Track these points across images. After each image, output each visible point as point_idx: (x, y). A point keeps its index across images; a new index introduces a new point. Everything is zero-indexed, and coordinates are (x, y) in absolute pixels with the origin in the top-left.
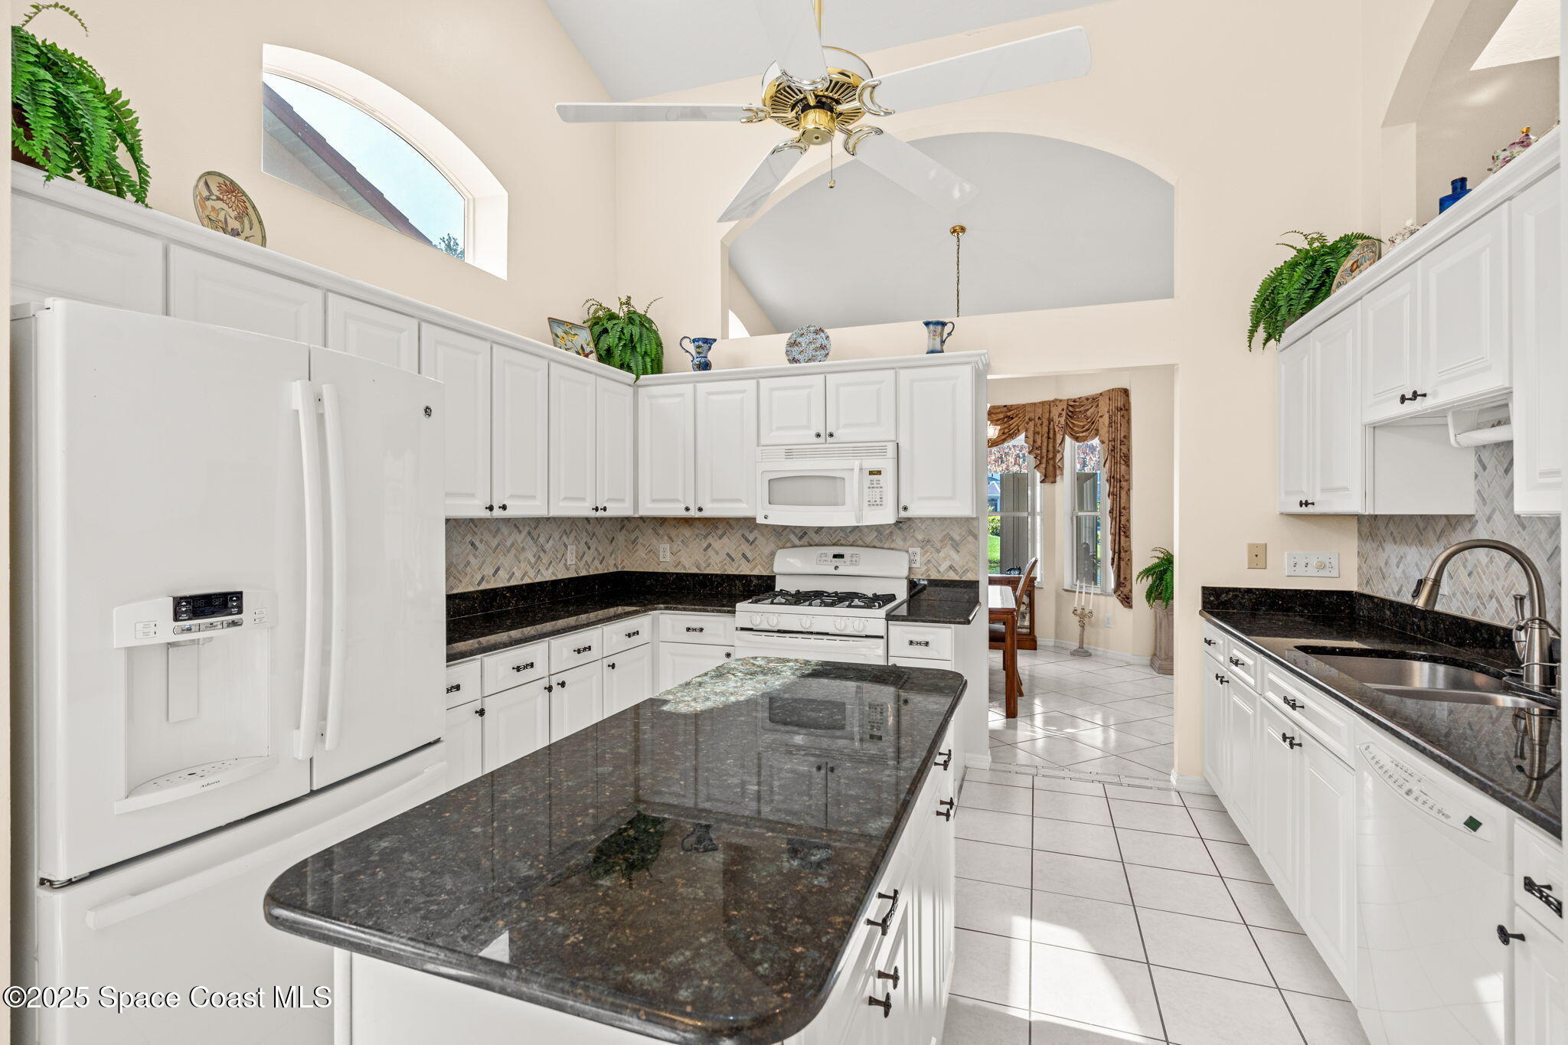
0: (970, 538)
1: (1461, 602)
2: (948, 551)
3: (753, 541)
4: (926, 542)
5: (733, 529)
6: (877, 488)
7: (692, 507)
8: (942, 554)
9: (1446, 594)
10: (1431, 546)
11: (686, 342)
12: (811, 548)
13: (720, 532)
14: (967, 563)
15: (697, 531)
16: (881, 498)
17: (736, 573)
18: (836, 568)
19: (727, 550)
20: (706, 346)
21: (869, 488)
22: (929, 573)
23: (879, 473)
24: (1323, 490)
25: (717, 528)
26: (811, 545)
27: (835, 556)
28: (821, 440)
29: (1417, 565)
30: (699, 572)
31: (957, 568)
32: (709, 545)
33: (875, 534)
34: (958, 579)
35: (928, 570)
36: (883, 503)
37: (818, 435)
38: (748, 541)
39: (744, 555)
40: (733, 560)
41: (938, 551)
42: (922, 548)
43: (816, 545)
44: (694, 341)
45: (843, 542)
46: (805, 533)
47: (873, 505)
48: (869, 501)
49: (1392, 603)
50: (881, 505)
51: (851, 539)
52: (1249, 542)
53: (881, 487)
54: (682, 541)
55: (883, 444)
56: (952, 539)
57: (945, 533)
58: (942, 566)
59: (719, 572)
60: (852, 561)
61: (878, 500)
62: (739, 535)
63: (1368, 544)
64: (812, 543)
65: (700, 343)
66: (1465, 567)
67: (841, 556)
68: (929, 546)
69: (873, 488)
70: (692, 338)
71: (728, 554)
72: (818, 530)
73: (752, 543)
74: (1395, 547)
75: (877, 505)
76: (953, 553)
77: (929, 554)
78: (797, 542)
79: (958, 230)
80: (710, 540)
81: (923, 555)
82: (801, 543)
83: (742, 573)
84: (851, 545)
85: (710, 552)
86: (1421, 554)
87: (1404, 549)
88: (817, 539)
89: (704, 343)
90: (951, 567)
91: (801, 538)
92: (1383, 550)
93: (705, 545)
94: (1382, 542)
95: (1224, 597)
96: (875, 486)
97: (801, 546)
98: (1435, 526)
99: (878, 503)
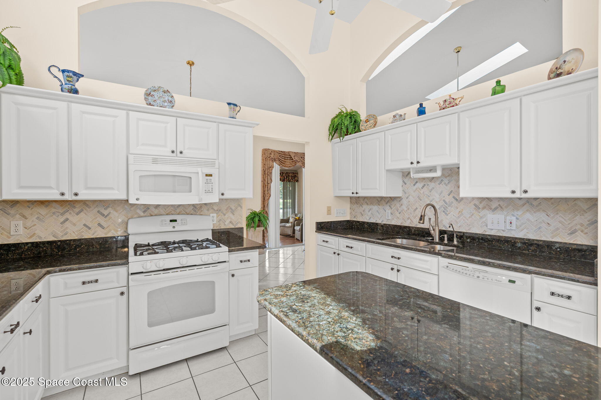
0: (239, 208)
1: (396, 221)
2: (229, 214)
3: (108, 215)
4: (219, 211)
5: (90, 207)
6: (210, 183)
7: (66, 192)
8: (226, 216)
9: (390, 219)
10: (383, 206)
11: (54, 70)
12: (151, 217)
13: (77, 210)
14: (238, 219)
15: (53, 210)
16: (212, 189)
17: (92, 237)
18: (174, 227)
19: (84, 222)
20: (75, 78)
21: (206, 183)
22: (220, 225)
23: (211, 175)
24: (362, 189)
25: (75, 207)
26: (152, 216)
27: (171, 221)
28: (174, 155)
29: (377, 211)
30: (56, 239)
31: (233, 222)
32: (67, 220)
33: (192, 207)
34: (234, 227)
35: (220, 224)
36: (213, 191)
37: (173, 152)
38: (103, 215)
39: (99, 225)
40: (90, 228)
41: (225, 215)
42: (217, 214)
43: (156, 215)
44: (63, 71)
45: (173, 212)
46: (148, 208)
47: (208, 192)
48: (206, 190)
49: (368, 223)
50: (212, 192)
51: (178, 211)
52: (328, 206)
53: (212, 183)
54: (38, 218)
55: (213, 160)
56: (231, 209)
57: (228, 206)
58: (227, 222)
59: (76, 238)
60: (182, 223)
61: (211, 190)
62: (96, 210)
63: (355, 205)
64: (153, 214)
65: (71, 74)
66: (397, 211)
67: (176, 221)
68: (220, 213)
69: (208, 183)
70: (61, 69)
71: (85, 225)
72: (157, 206)
73: (106, 216)
74: (367, 206)
75: (210, 192)
76: (231, 215)
77: (220, 216)
78: (142, 214)
79: (191, 64)
80: (67, 215)
81: (217, 217)
82: (145, 214)
83: (98, 237)
84: (178, 214)
85: (67, 224)
86: (379, 208)
87: (371, 207)
88: (156, 211)
89: (74, 75)
90: (231, 222)
91: (144, 212)
92: (362, 207)
93: (62, 220)
94: (362, 205)
95: (322, 225)
96: (209, 182)
97: (145, 216)
98: (385, 200)
99: (211, 191)
